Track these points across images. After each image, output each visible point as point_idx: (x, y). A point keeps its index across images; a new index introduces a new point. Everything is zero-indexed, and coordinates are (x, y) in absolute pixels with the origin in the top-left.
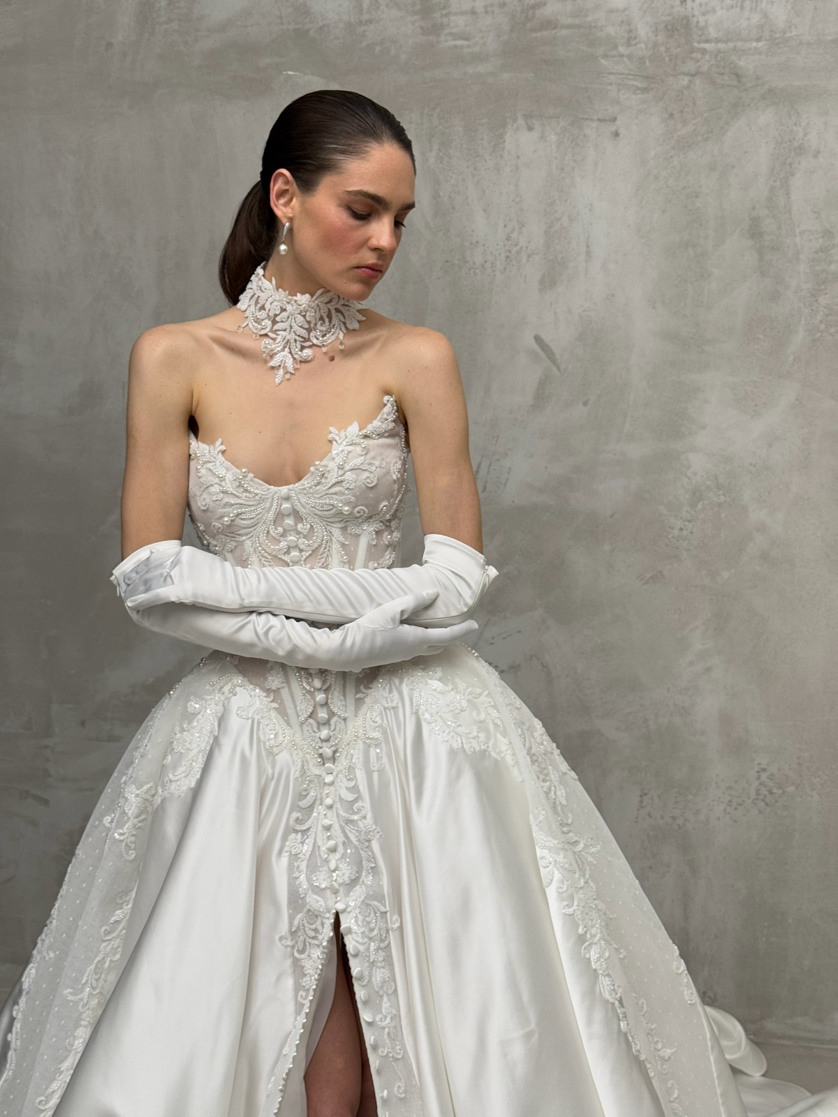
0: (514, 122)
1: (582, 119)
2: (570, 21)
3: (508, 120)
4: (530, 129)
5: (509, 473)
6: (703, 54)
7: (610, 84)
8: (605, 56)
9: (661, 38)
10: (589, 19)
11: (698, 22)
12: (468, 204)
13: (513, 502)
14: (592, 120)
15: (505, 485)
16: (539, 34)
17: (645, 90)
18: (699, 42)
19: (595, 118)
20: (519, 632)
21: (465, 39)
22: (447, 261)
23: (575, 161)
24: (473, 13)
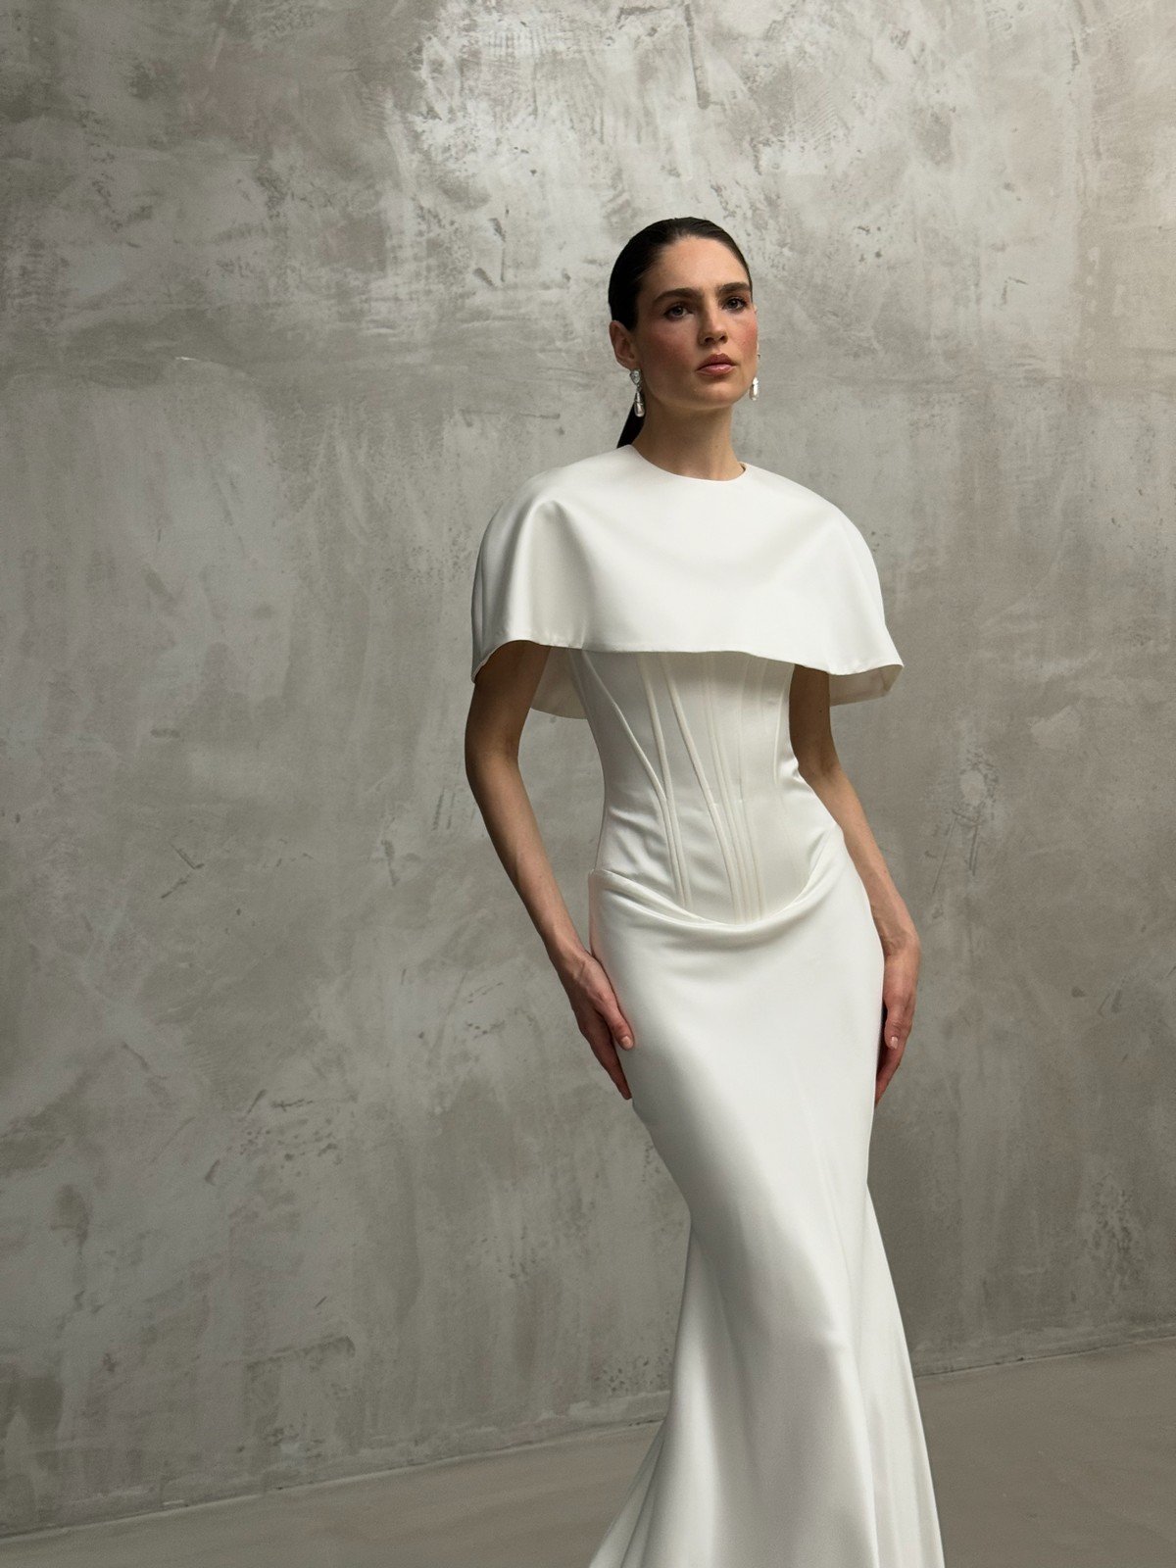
0: (451, 418)
1: (524, 415)
2: (502, 312)
3: (444, 416)
4: (469, 425)
7: (550, 379)
8: (543, 350)
10: (522, 311)
12: (407, 506)
14: (535, 416)
16: (470, 325)
17: (587, 386)
19: (537, 415)
20: (500, 984)
21: (388, 327)
22: (387, 570)
23: (520, 460)
24: (396, 299)
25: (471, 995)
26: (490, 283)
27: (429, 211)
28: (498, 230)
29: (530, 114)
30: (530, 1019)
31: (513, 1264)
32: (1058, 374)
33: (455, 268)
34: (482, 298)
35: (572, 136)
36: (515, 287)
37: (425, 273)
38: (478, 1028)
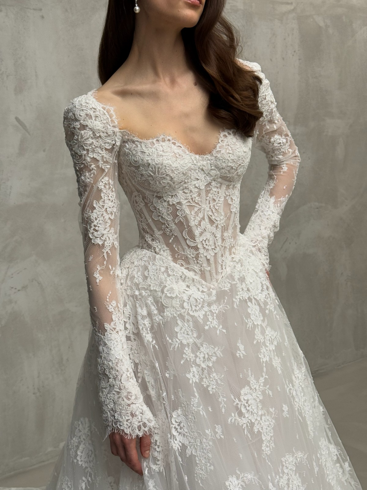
1: (25, 8)
5: (11, 189)
13: (15, 203)
14: (30, 9)
15: (10, 195)
19: (32, 8)
20: (25, 269)
23: (25, 29)
25: (12, 274)
30: (39, 284)
31: (34, 389)
32: (242, 8)
38: (15, 289)
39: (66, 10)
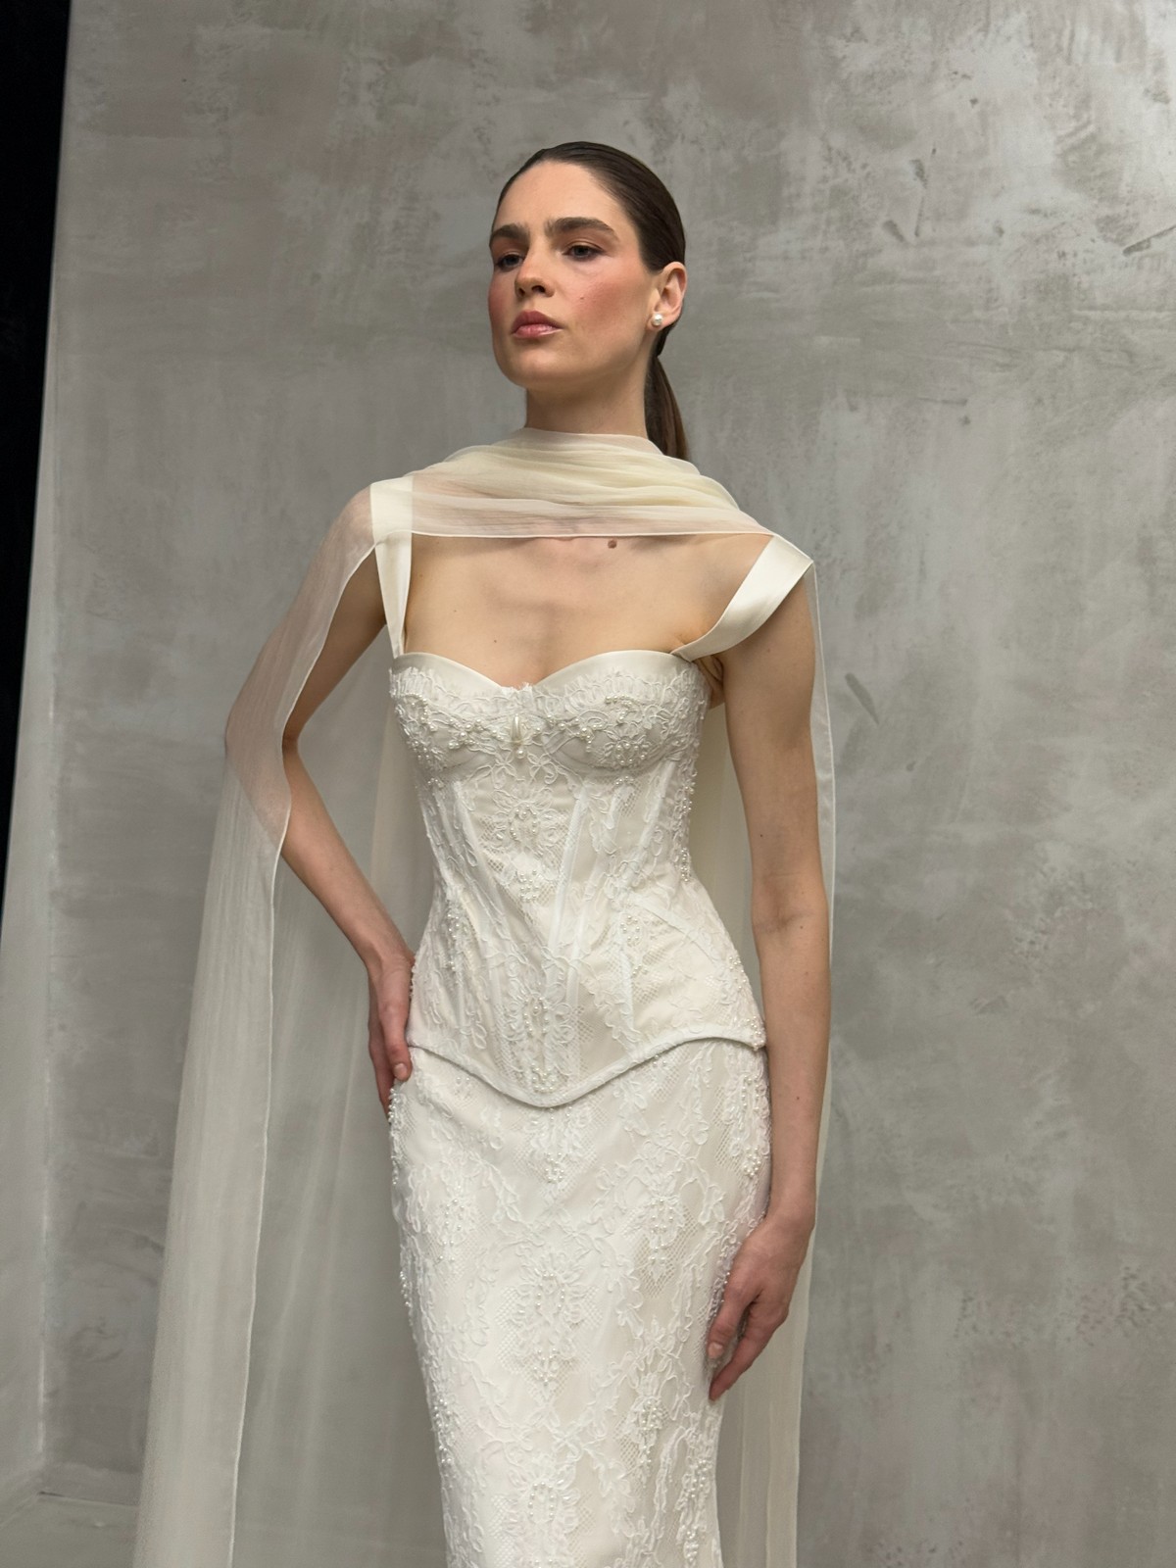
0: (832, 399)
1: (921, 399)
2: (911, 274)
3: (825, 396)
4: (853, 408)
6: (1085, 324)
7: (961, 357)
8: (956, 321)
9: (1031, 301)
10: (937, 273)
11: (1079, 283)
14: (935, 401)
16: (870, 289)
17: (1005, 367)
18: (1080, 309)
19: (939, 399)
21: (772, 291)
23: (910, 453)
24: (786, 258)
26: (900, 238)
27: (839, 153)
28: (920, 172)
29: (979, 30)
33: (861, 221)
34: (891, 257)
35: (1031, 56)
36: (932, 243)
37: (823, 227)
39: (1039, 401)
